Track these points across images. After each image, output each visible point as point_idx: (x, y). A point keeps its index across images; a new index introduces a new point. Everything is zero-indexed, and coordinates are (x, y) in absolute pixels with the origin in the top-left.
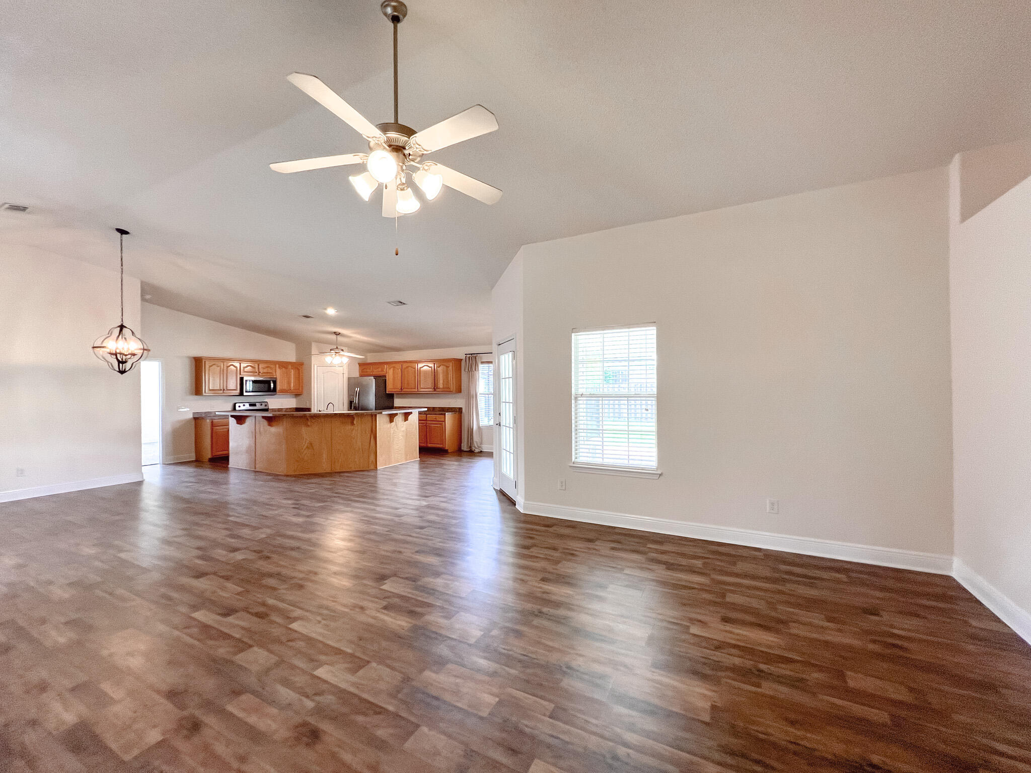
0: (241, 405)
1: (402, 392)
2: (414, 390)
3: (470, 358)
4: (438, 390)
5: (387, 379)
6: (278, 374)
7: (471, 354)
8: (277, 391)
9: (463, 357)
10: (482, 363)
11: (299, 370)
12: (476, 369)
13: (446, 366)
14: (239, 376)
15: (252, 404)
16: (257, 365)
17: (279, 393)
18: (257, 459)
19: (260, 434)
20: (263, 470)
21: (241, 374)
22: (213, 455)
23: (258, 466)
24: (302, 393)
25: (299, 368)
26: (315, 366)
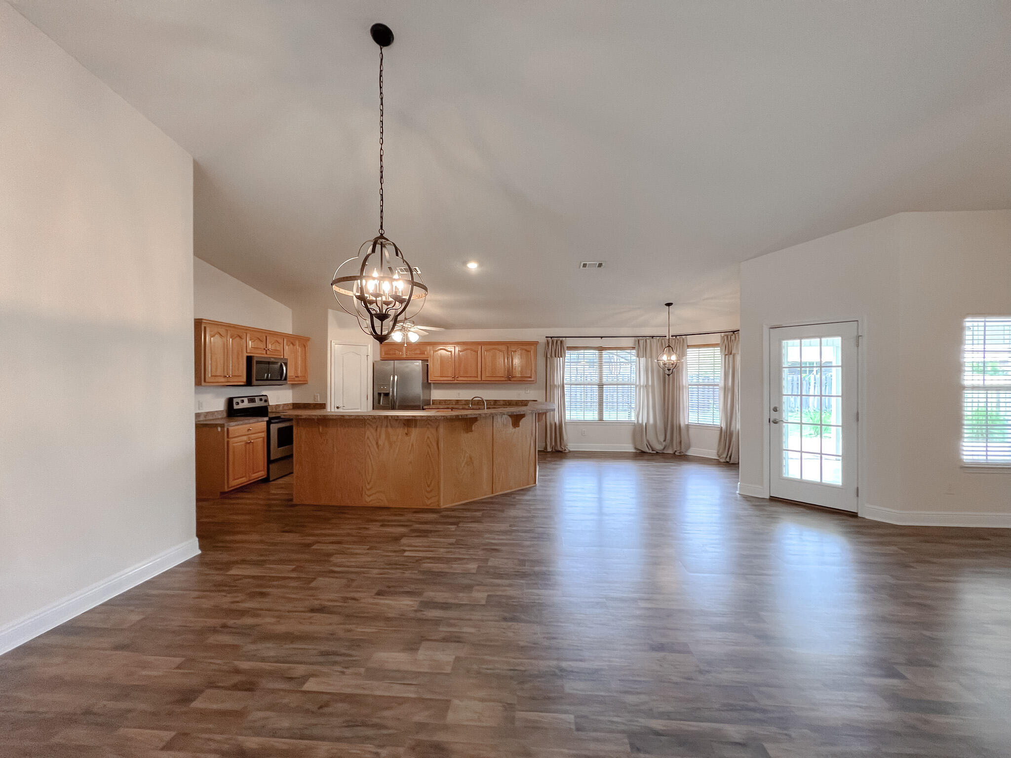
0: (239, 400)
1: (456, 382)
2: (476, 379)
3: (554, 341)
4: (512, 379)
5: (430, 363)
6: (287, 352)
7: (551, 337)
8: (288, 379)
9: (543, 340)
10: (570, 348)
12: (562, 355)
13: (526, 350)
14: (245, 355)
15: (251, 400)
16: (265, 338)
17: (288, 382)
18: (368, 487)
19: (378, 447)
20: (387, 504)
21: (248, 352)
22: (230, 486)
23: (370, 499)
24: (307, 382)
25: (305, 346)
26: (333, 344)
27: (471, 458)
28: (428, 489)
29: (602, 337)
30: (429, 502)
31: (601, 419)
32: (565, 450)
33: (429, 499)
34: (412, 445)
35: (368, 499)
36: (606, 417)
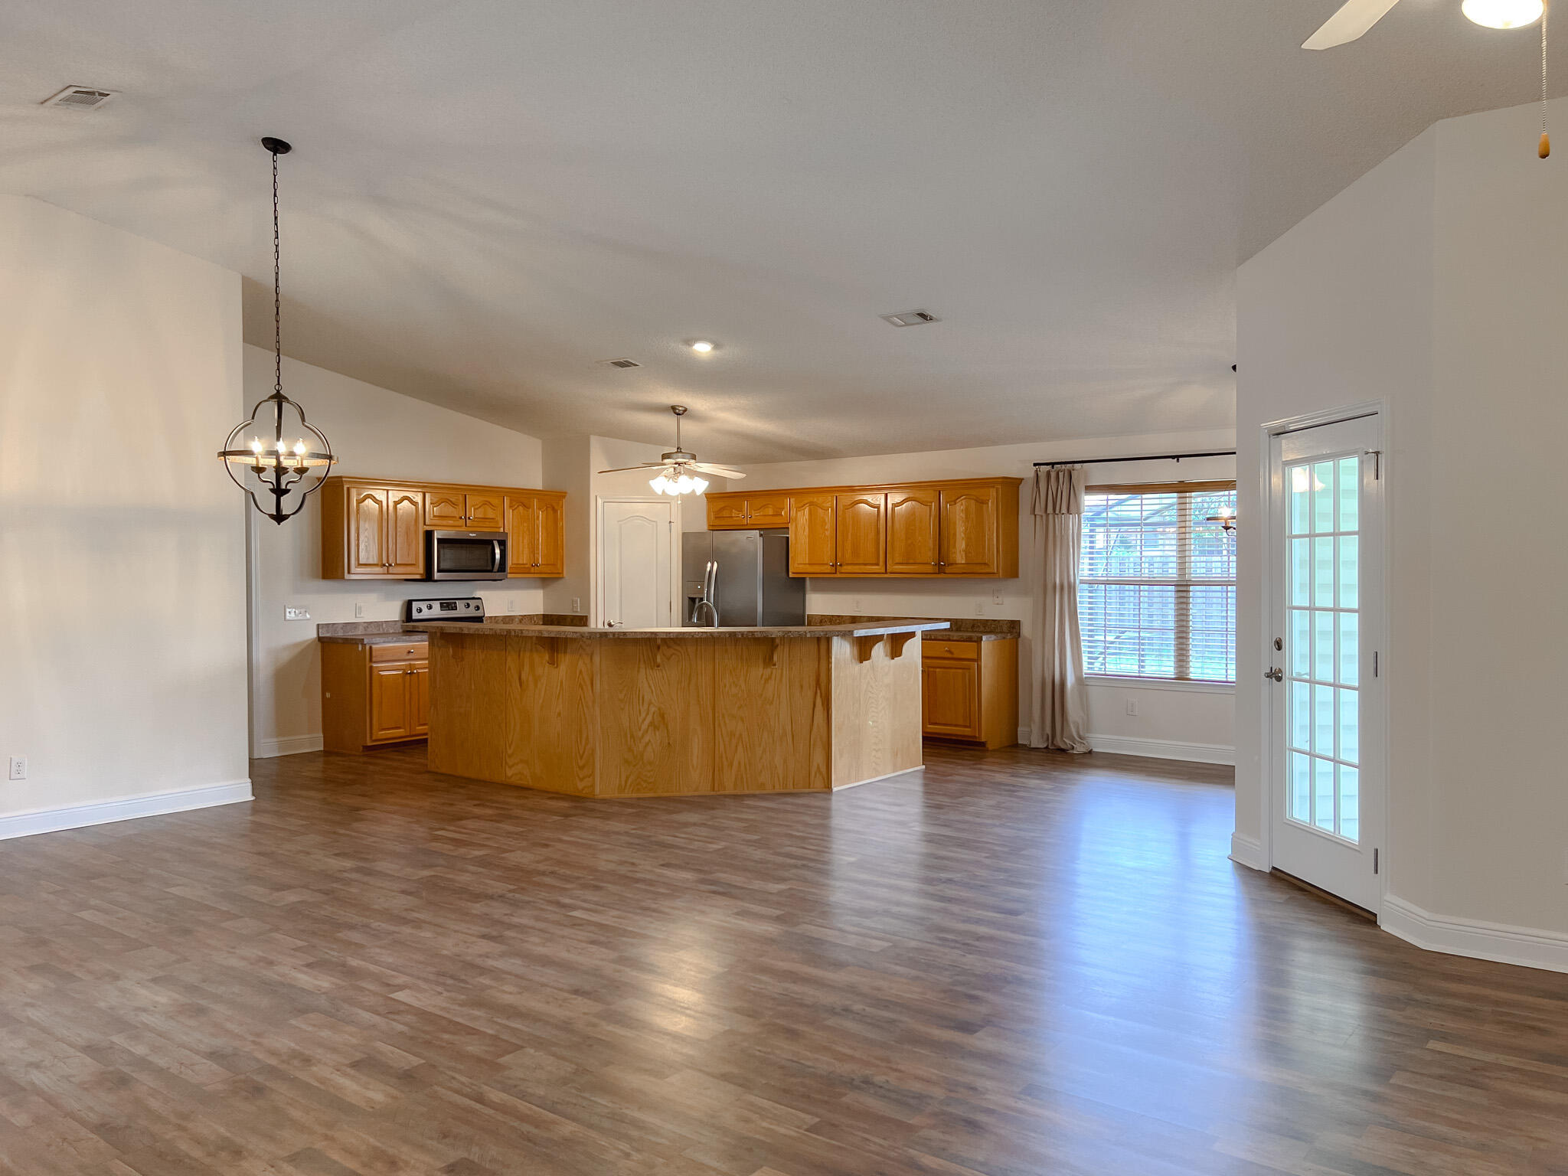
0: (423, 606)
1: (838, 575)
2: (875, 568)
3: (1053, 475)
4: (949, 569)
5: (791, 535)
6: (510, 522)
7: (1053, 464)
8: (508, 570)
9: (1029, 473)
10: (1091, 489)
11: (554, 511)
12: (1072, 506)
13: (977, 500)
14: (422, 529)
15: (448, 604)
16: (461, 499)
17: (509, 576)
18: (510, 752)
19: (521, 685)
20: (530, 783)
21: (427, 522)
22: (374, 738)
23: (514, 772)
24: (561, 576)
25: (556, 508)
26: (600, 501)
27: (662, 716)
28: (581, 764)
29: (1177, 457)
30: (580, 786)
31: (1182, 676)
32: (1073, 748)
33: (581, 780)
34: (562, 682)
35: (509, 773)
36: (1195, 671)
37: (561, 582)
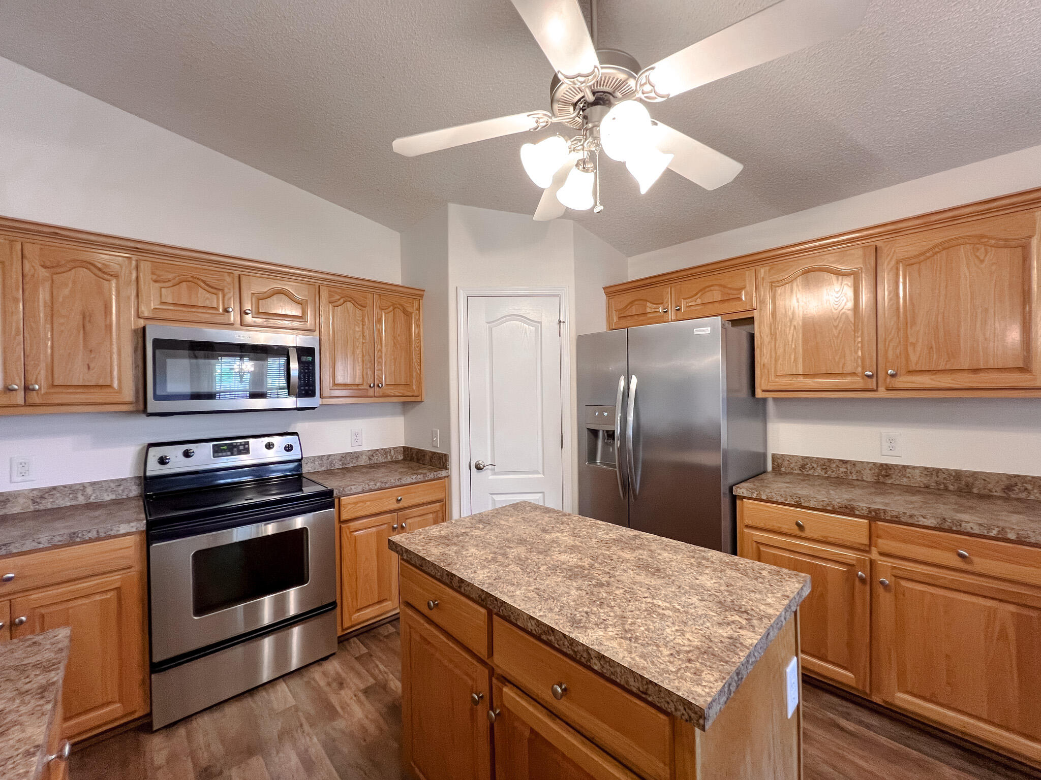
1: (882, 393)
5: (759, 330)
11: (407, 314)
15: (230, 446)
16: (230, 280)
24: (419, 399)
25: (409, 310)
26: (461, 292)
37: (419, 408)
